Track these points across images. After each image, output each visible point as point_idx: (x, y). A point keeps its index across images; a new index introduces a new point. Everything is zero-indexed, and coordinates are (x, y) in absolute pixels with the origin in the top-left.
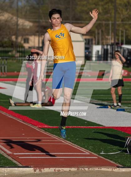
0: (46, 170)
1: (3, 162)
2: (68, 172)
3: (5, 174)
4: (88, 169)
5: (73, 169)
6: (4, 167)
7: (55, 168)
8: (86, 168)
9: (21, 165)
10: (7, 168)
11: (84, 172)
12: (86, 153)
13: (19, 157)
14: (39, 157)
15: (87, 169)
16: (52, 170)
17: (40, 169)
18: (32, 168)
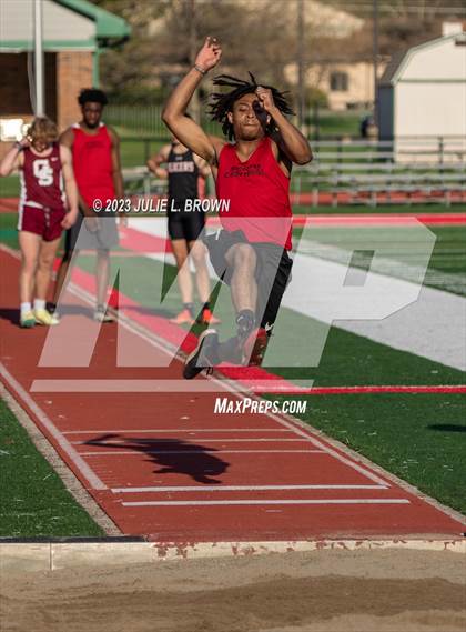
0: (204, 549)
1: (56, 521)
2: (282, 555)
3: (53, 568)
4: (358, 544)
5: (302, 546)
6: (52, 541)
7: (234, 544)
8: (350, 542)
9: (116, 533)
10: (58, 545)
11: (339, 556)
12: (377, 484)
13: (125, 504)
14: (194, 503)
15: (351, 545)
16: (224, 548)
17: (180, 547)
18: (153, 541)
